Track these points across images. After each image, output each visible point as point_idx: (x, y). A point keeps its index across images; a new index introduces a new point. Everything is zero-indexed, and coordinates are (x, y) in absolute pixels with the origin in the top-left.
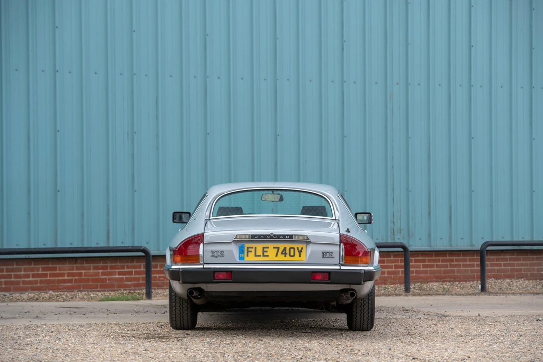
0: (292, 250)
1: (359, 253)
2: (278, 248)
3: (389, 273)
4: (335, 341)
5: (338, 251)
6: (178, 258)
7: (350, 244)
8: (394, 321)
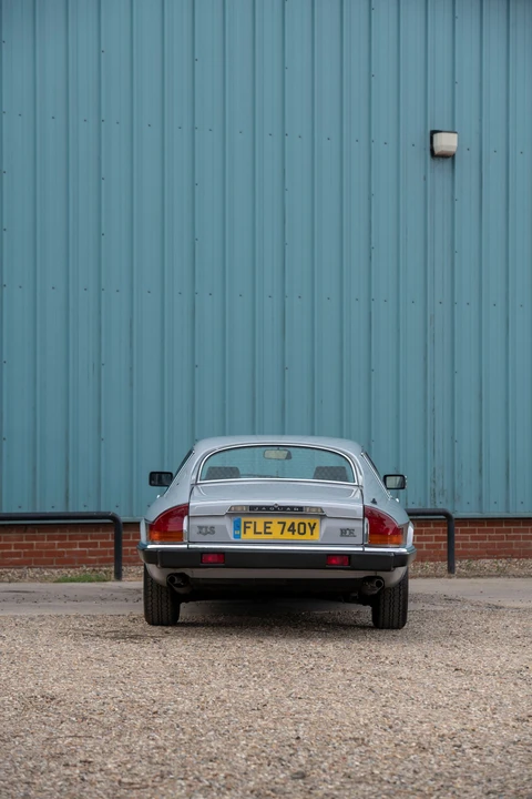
0: (302, 526)
1: (388, 530)
2: (284, 523)
3: (427, 546)
4: (356, 643)
5: (361, 527)
6: (156, 535)
7: (375, 518)
8: (433, 614)
